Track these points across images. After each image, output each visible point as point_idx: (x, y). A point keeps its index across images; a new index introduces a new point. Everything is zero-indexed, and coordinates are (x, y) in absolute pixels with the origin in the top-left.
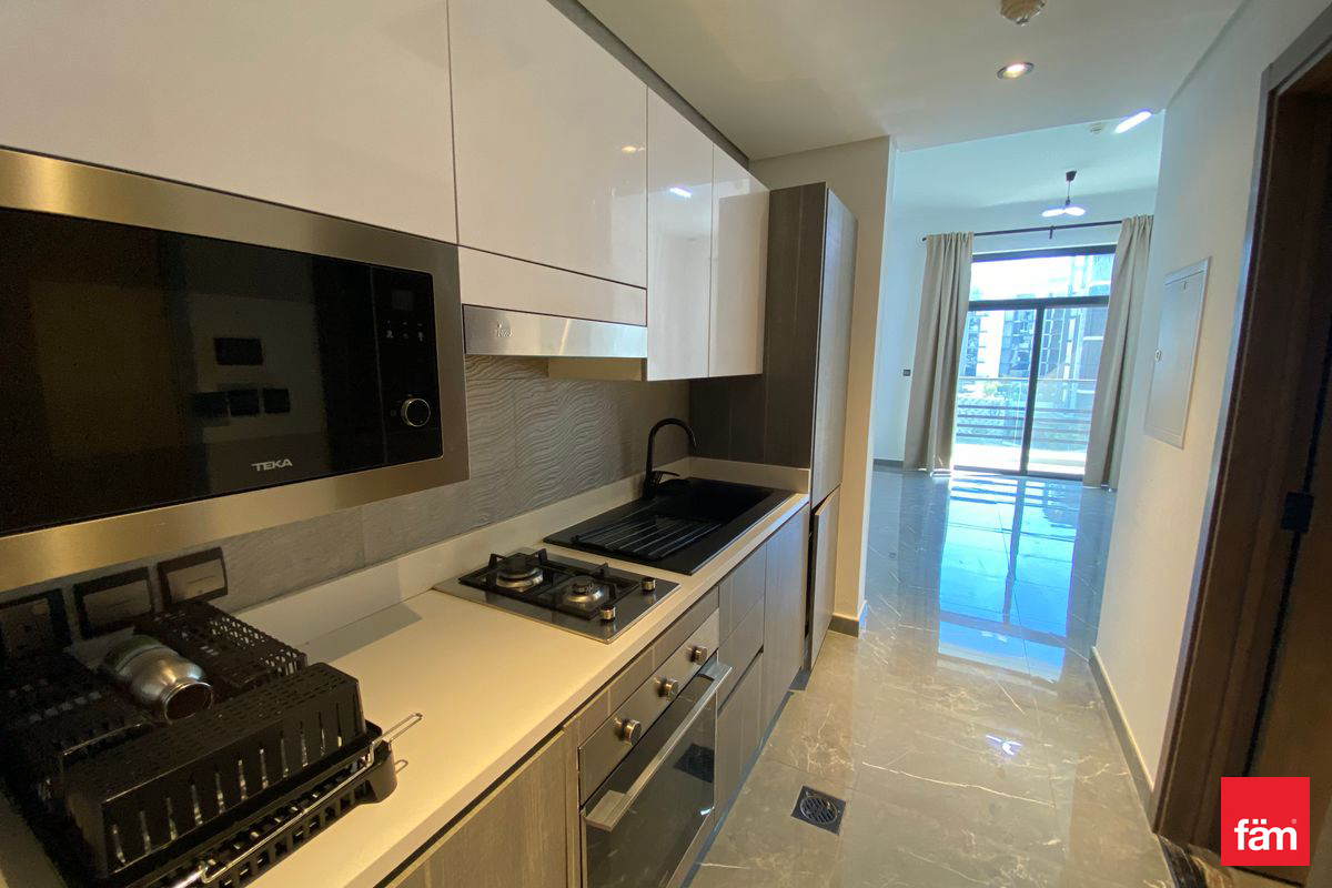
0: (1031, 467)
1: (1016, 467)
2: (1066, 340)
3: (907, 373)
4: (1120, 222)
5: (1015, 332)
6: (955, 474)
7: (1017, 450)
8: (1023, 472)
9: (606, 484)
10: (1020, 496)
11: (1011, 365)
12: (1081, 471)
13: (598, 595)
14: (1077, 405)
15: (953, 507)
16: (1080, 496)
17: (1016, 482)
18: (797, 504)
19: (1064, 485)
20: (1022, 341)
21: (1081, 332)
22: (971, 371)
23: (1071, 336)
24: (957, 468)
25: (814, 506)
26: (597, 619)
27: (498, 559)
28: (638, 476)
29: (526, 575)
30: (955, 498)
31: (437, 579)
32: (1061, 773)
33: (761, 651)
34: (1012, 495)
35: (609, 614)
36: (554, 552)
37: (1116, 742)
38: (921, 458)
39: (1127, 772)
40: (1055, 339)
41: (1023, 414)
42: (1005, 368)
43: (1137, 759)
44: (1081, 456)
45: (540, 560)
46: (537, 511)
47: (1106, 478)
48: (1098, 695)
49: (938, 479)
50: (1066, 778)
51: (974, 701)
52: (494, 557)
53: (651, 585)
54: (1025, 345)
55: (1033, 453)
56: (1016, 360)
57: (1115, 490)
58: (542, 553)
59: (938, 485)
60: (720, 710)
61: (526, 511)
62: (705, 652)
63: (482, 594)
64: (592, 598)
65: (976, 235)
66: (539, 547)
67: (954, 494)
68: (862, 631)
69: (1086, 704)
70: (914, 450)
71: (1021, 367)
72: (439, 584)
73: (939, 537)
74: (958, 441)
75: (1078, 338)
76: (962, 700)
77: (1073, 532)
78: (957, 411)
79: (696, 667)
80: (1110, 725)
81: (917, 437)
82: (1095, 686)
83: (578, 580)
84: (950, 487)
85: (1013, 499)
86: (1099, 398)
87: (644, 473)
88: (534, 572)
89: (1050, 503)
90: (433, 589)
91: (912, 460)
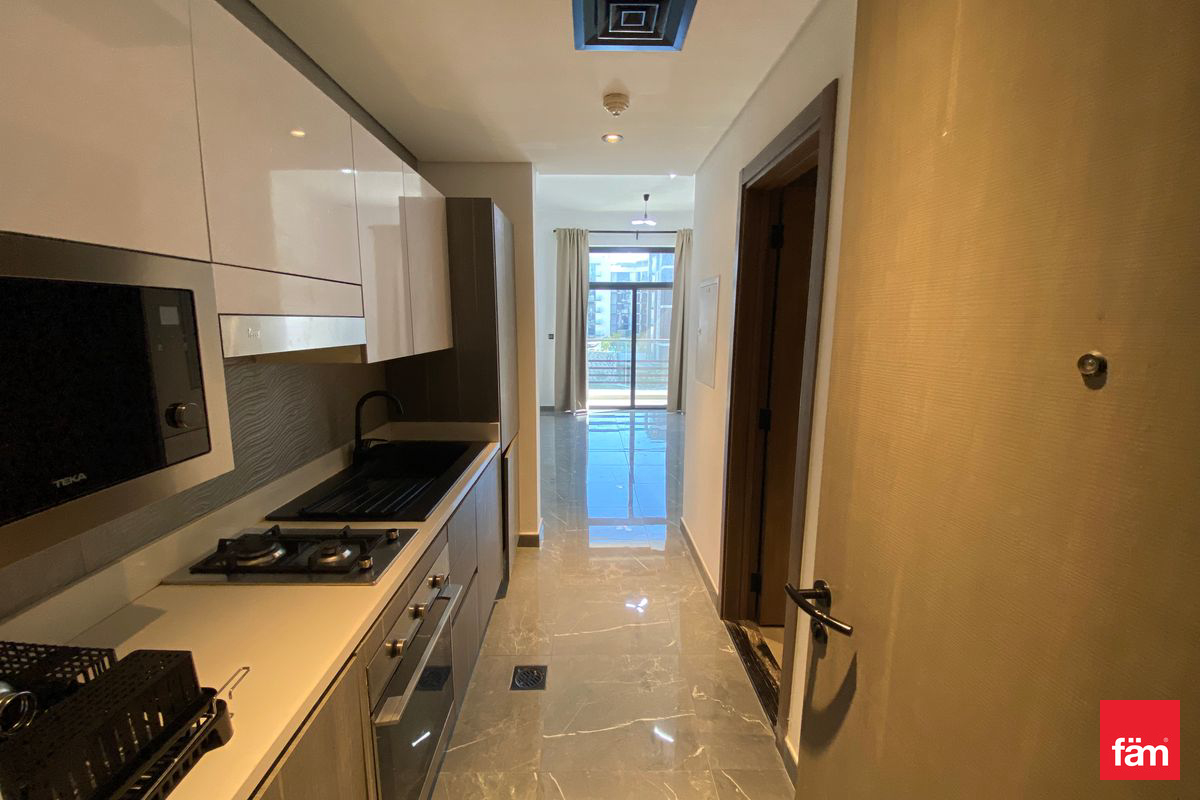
0: (638, 403)
1: (628, 403)
2: (650, 308)
3: (551, 337)
4: (674, 232)
5: (618, 301)
6: (590, 412)
7: (628, 392)
8: (633, 407)
9: (317, 457)
10: (632, 423)
11: (617, 325)
12: (664, 402)
13: (347, 553)
14: (660, 357)
15: (590, 436)
16: (665, 419)
17: (628, 414)
18: (492, 451)
19: (657, 413)
20: (623, 308)
21: (659, 302)
22: (592, 332)
23: (653, 305)
24: (592, 408)
25: (503, 450)
26: (356, 569)
27: (228, 543)
28: (346, 446)
29: (265, 552)
30: (591, 430)
31: (162, 575)
32: (672, 600)
33: (476, 571)
34: (627, 423)
35: (367, 563)
36: (285, 526)
37: (698, 573)
38: (566, 404)
39: (705, 589)
40: (644, 306)
41: (630, 364)
42: (614, 328)
43: (709, 580)
44: (665, 393)
45: (274, 537)
46: (256, 492)
47: (679, 406)
48: (687, 547)
49: (579, 418)
50: (675, 603)
52: (222, 542)
53: (394, 535)
54: (625, 311)
55: (638, 392)
56: (621, 322)
57: (684, 413)
58: (275, 530)
59: (580, 422)
60: (453, 624)
61: (244, 494)
62: (442, 577)
63: (223, 577)
64: (342, 557)
65: (590, 232)
66: (270, 525)
67: (591, 427)
68: (541, 542)
69: (680, 554)
70: (561, 397)
71: (626, 327)
72: (168, 577)
73: (583, 460)
74: (591, 387)
75: (657, 308)
76: (612, 572)
77: (665, 445)
78: (588, 364)
79: (436, 591)
80: (694, 563)
81: (562, 385)
82: (685, 543)
83: (325, 544)
84: (588, 423)
85: (628, 427)
86: (672, 349)
87: (353, 442)
88: (273, 547)
89: (649, 426)
90: (161, 583)
91: (560, 404)
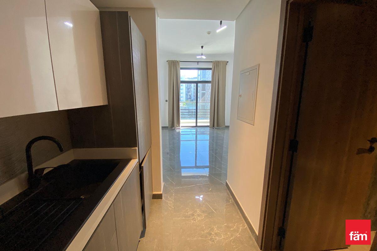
0: (198, 124)
3: (166, 101)
4: (212, 62)
5: (188, 90)
7: (195, 121)
15: (182, 136)
16: (209, 131)
17: (195, 129)
19: (206, 128)
21: (201, 90)
24: (182, 127)
25: (140, 162)
38: (173, 125)
41: (195, 111)
47: (213, 126)
48: (231, 197)
51: (202, 214)
59: (178, 132)
65: (180, 61)
67: (182, 133)
69: (229, 202)
70: (171, 123)
74: (181, 119)
81: (171, 119)
82: (229, 194)
85: (195, 133)
86: (211, 105)
91: (171, 126)
